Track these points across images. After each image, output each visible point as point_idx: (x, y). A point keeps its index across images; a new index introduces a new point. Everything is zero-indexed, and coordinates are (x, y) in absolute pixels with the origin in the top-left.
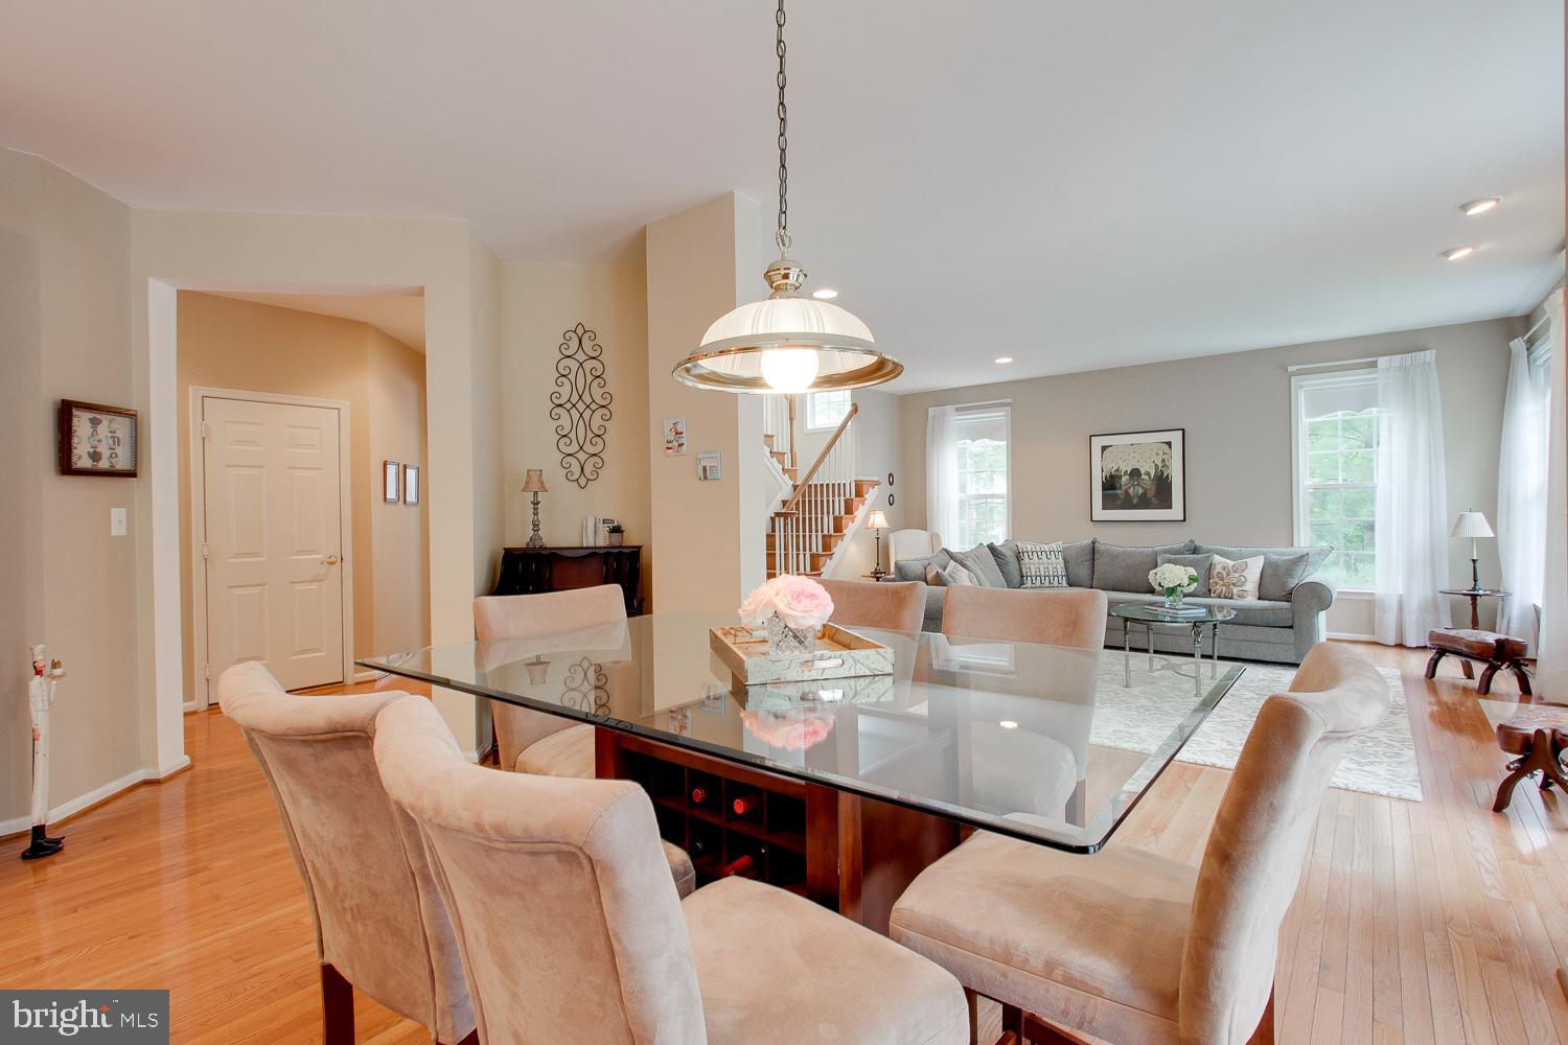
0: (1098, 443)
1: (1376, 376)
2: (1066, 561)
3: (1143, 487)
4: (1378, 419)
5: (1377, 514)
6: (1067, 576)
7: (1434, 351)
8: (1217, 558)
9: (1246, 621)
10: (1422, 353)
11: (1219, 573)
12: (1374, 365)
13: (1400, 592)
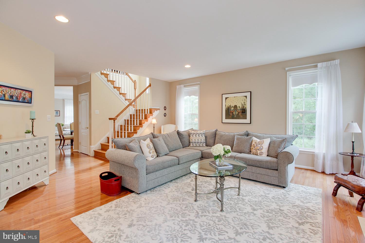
0: (224, 96)
1: (317, 71)
2: (206, 137)
3: (237, 111)
4: (317, 87)
5: (316, 123)
6: (206, 142)
7: (339, 60)
8: (254, 139)
9: (260, 166)
10: (335, 61)
11: (254, 145)
12: (316, 66)
13: (324, 152)
